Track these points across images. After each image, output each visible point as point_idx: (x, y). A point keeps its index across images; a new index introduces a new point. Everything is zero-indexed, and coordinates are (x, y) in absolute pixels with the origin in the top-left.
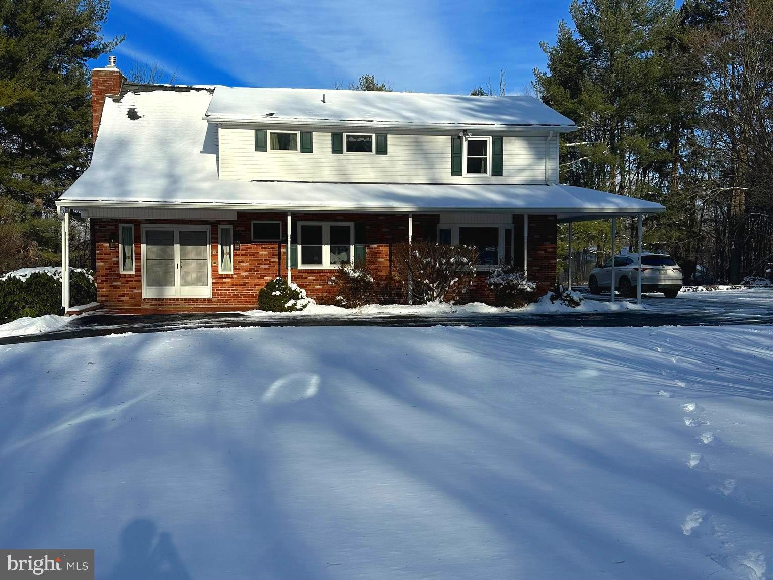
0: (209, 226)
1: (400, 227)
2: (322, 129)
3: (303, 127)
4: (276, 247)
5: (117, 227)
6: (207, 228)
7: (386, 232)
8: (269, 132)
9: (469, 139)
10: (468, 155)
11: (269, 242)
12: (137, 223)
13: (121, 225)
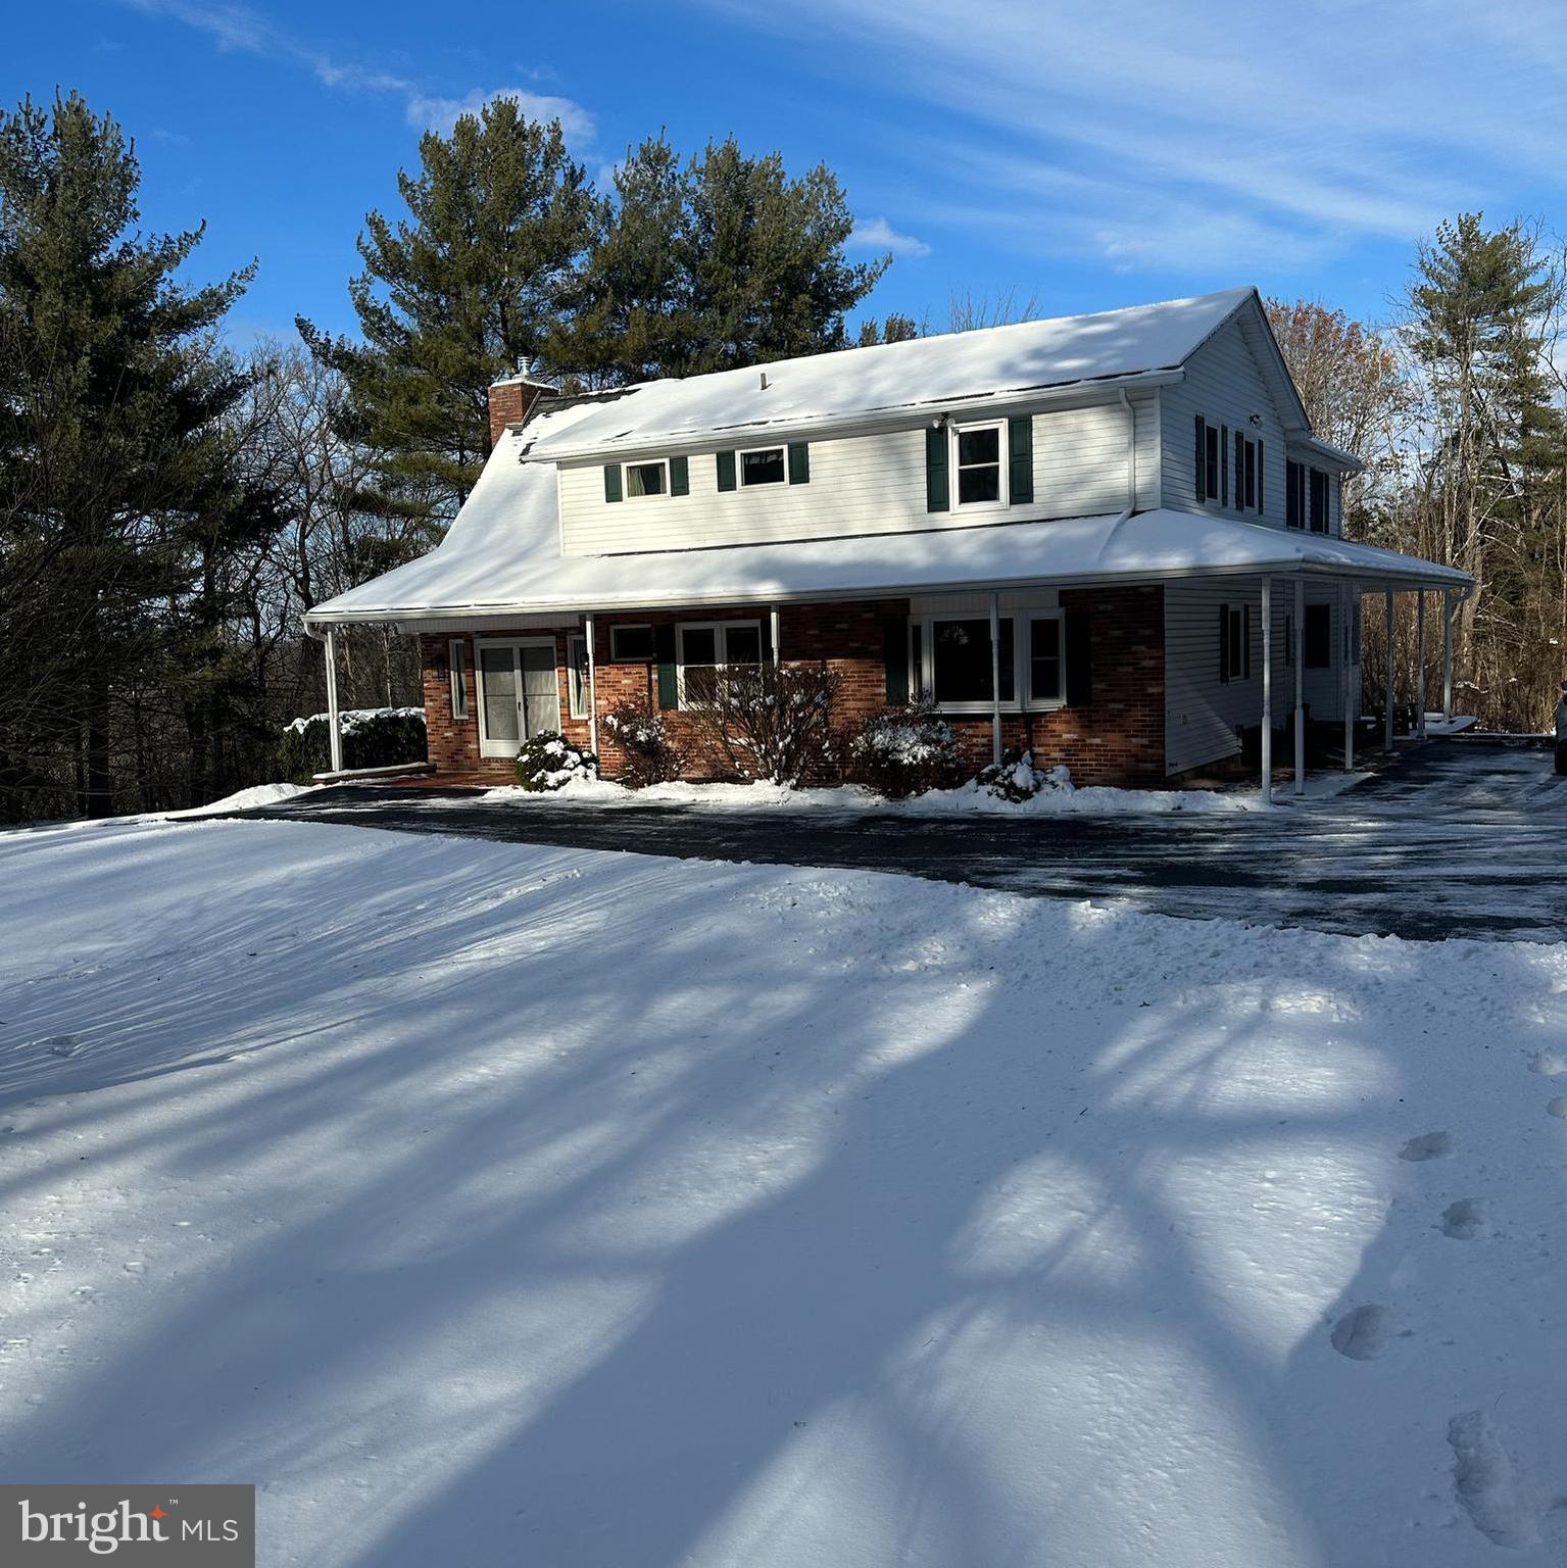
0: (553, 638)
1: (838, 626)
2: (700, 448)
3: (672, 450)
4: (644, 671)
5: (447, 646)
6: (550, 641)
7: (814, 635)
8: (624, 466)
9: (962, 430)
10: (961, 464)
11: (633, 663)
12: (468, 637)
13: (453, 642)
